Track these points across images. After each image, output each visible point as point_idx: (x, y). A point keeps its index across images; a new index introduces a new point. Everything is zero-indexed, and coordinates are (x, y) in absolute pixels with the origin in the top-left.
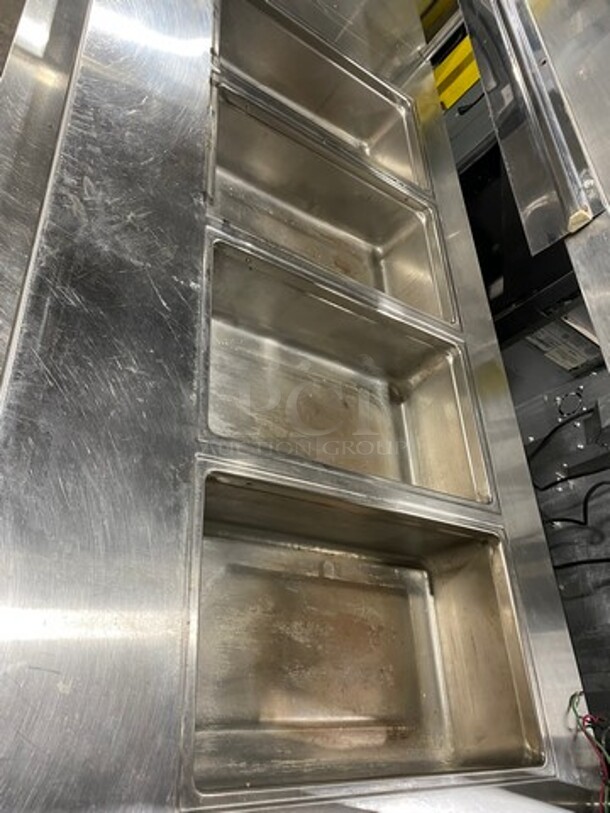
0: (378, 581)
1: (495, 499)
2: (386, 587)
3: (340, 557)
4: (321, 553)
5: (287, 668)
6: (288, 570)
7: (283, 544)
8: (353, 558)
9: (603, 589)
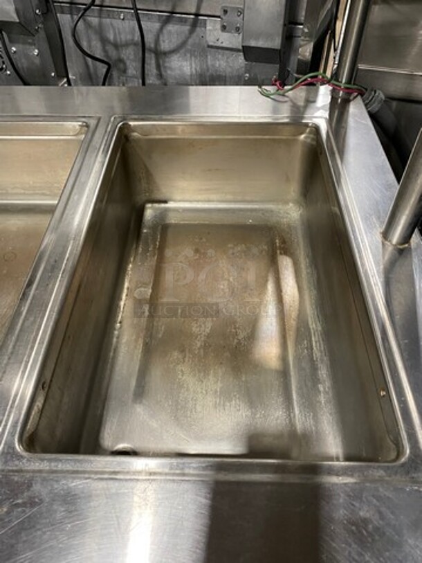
0: (154, 248)
1: (84, 120)
2: (160, 242)
3: (130, 282)
4: (126, 300)
5: (236, 341)
6: (142, 335)
7: (115, 340)
8: (132, 270)
9: (163, 73)
